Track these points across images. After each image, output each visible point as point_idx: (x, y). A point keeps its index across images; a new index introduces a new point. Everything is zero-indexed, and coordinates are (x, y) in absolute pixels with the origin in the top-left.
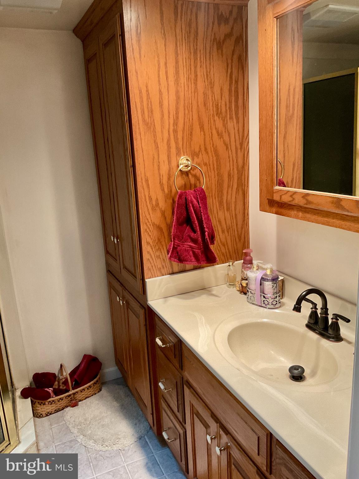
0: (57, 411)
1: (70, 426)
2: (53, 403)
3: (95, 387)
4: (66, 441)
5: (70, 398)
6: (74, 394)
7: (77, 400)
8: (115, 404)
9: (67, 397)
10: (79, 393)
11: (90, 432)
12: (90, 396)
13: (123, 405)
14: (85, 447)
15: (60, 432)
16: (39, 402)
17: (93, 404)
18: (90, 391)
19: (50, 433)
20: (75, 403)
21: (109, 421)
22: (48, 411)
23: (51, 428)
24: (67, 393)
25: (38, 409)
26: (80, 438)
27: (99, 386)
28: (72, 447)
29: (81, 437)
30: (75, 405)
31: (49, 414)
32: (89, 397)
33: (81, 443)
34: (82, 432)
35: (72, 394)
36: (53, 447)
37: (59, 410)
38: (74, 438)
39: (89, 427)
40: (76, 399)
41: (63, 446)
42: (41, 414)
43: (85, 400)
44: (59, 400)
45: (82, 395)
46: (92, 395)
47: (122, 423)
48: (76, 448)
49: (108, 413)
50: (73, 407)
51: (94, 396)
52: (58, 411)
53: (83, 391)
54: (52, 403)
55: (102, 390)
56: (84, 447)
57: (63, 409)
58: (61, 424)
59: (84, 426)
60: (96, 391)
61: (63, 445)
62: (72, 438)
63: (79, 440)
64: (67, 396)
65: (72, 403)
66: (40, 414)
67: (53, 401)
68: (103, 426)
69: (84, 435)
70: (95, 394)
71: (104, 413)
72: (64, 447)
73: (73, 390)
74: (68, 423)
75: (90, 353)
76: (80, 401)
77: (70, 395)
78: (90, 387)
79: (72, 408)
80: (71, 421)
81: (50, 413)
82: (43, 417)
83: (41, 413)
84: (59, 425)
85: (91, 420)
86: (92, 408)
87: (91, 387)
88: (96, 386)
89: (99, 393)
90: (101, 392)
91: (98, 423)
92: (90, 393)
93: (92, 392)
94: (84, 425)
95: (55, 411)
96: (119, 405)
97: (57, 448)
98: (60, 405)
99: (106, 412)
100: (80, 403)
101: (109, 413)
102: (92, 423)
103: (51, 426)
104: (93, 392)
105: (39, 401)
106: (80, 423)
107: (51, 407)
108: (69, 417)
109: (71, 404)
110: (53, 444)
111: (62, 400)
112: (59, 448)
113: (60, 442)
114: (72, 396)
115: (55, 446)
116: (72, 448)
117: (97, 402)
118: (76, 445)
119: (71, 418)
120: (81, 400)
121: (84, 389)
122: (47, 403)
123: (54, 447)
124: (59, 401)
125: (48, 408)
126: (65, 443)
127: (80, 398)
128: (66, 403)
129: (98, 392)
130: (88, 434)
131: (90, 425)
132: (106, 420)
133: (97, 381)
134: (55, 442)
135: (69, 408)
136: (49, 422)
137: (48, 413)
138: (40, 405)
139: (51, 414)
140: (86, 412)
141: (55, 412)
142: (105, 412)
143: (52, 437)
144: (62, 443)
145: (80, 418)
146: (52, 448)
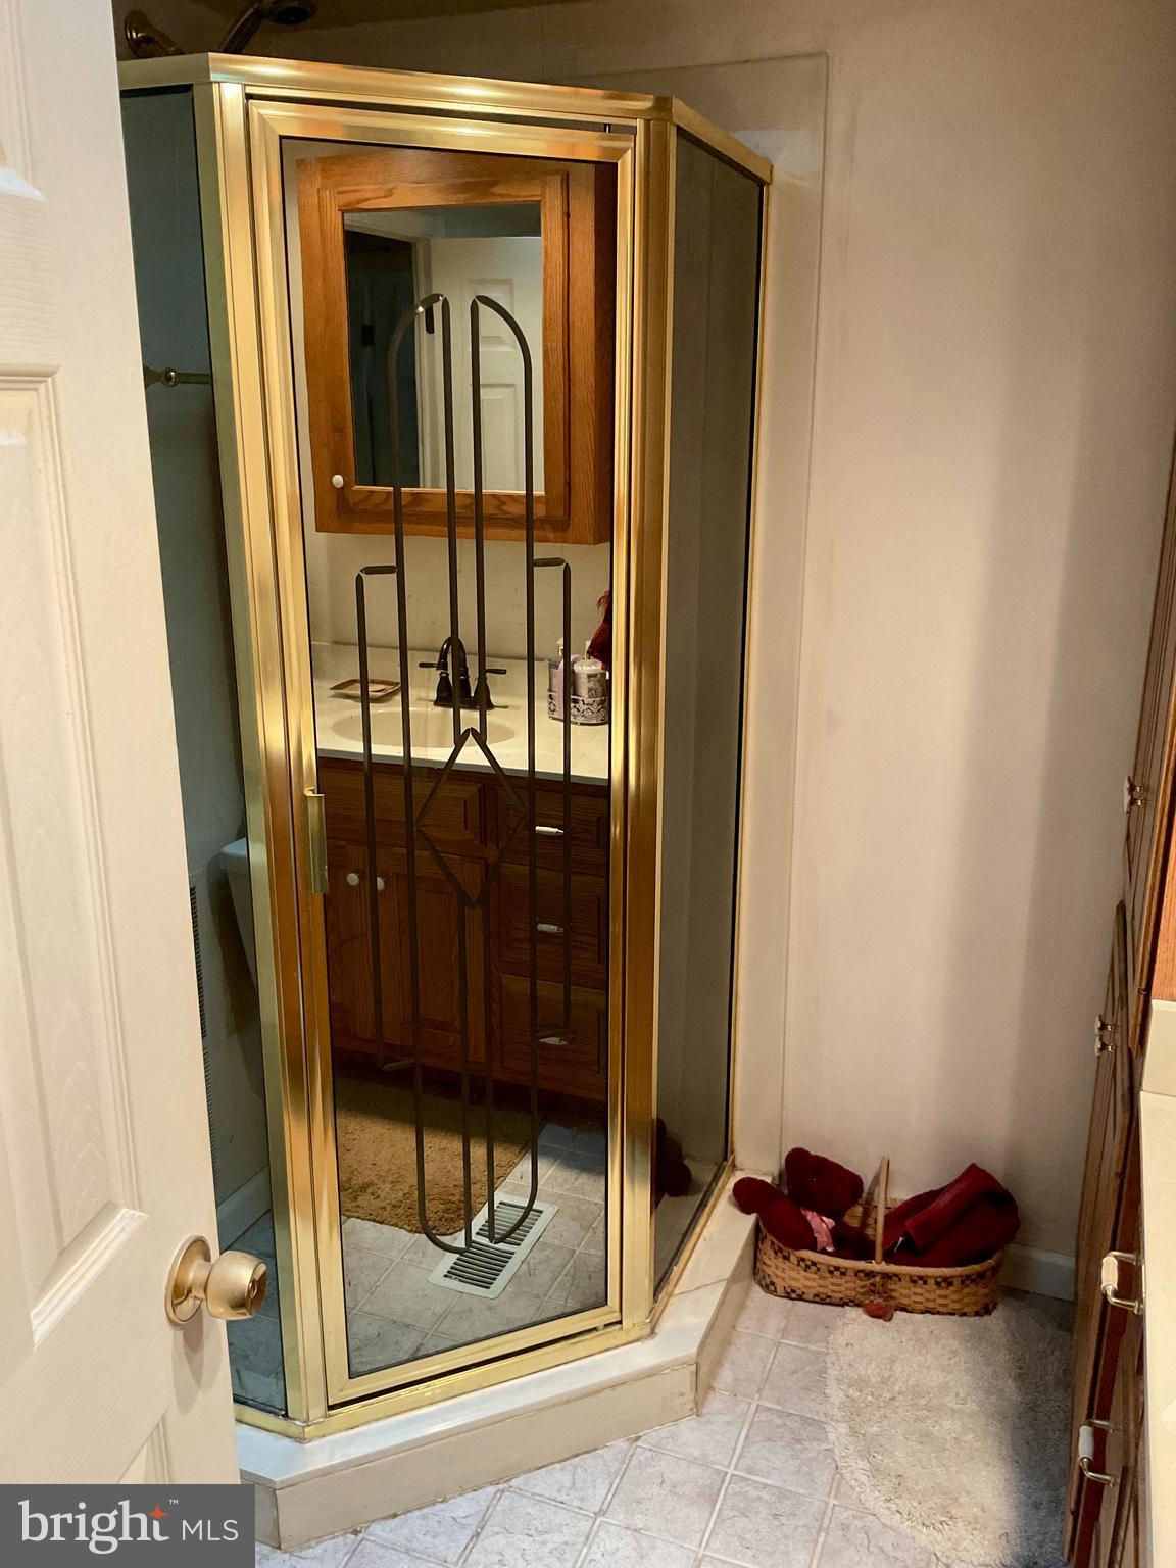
0: (821, 1300)
1: (833, 1372)
2: (813, 1268)
3: (966, 1291)
4: (796, 1412)
5: (871, 1281)
6: (887, 1276)
7: (892, 1302)
8: (1010, 1387)
9: (861, 1275)
10: (906, 1282)
11: (875, 1429)
12: (941, 1309)
13: (1032, 1409)
14: (837, 1468)
15: (794, 1372)
16: (772, 1243)
17: (937, 1343)
18: (946, 1297)
19: (768, 1357)
20: (880, 1307)
21: (954, 1435)
22: (795, 1284)
23: (779, 1344)
24: (863, 1262)
25: (768, 1261)
26: (837, 1432)
27: (987, 1296)
28: (799, 1442)
29: (843, 1429)
30: (881, 1313)
31: (794, 1296)
32: (939, 1313)
33: (831, 1446)
34: (853, 1413)
35: (879, 1273)
36: (750, 1404)
37: (828, 1300)
38: (824, 1420)
39: (882, 1411)
40: (891, 1297)
41: (779, 1422)
42: (773, 1284)
43: (922, 1315)
44: (832, 1269)
45: (916, 1294)
46: (952, 1314)
47: (990, 1468)
48: (810, 1454)
49: (968, 1405)
50: (873, 1316)
51: (956, 1318)
52: (823, 1302)
53: (920, 1282)
54: (808, 1267)
55: (995, 1313)
56: (834, 1466)
57: (843, 1304)
58: (812, 1348)
59: (869, 1398)
60: (967, 1305)
61: (780, 1417)
62: (817, 1412)
63: (832, 1436)
64: (861, 1271)
65: (872, 1301)
66: (768, 1281)
67: (814, 1263)
68: (925, 1437)
69: (851, 1428)
70: (964, 1314)
71: (953, 1394)
72: (779, 1427)
73: (884, 1263)
74: (833, 1357)
75: (996, 1167)
76: (904, 1309)
77: (870, 1274)
78: (947, 1281)
79: (866, 1317)
80: (842, 1358)
81: (798, 1292)
82: (774, 1293)
83: (774, 1280)
84: (806, 1349)
85: (900, 1393)
86: (929, 1355)
87: (950, 1284)
88: (972, 1288)
89: (977, 1318)
90: (986, 1318)
91: (918, 1419)
92: (942, 1301)
93: (954, 1301)
94: (872, 1394)
95: (816, 1296)
96: (1019, 1399)
97: (758, 1414)
98: (834, 1288)
99: (962, 1395)
100: (899, 1315)
101: (971, 1405)
102: (897, 1404)
103: (782, 1338)
104: (956, 1306)
105: (774, 1240)
106: (861, 1383)
107: (807, 1279)
108: (843, 1341)
109: (867, 1301)
110: (757, 1396)
111: (843, 1274)
112: (764, 1418)
113: (778, 1402)
114: (878, 1279)
115: (759, 1405)
116: (798, 1446)
117: (955, 1345)
118: (814, 1443)
119: (847, 1345)
120: (909, 1308)
121: (924, 1279)
122: (793, 1258)
123: (754, 1407)
124: (831, 1272)
125: (794, 1274)
126: (790, 1414)
127: (905, 1301)
128: (855, 1289)
129: (977, 1314)
130: (864, 1435)
131: (885, 1407)
132: (947, 1424)
133: (981, 1275)
134: (766, 1393)
135: (854, 1313)
136: (784, 1322)
137: (794, 1291)
138: (776, 1252)
139: (800, 1298)
140: (902, 1356)
141: (816, 1299)
142: (957, 1395)
143: (765, 1375)
144: (778, 1411)
145: (872, 1366)
146: (744, 1406)
